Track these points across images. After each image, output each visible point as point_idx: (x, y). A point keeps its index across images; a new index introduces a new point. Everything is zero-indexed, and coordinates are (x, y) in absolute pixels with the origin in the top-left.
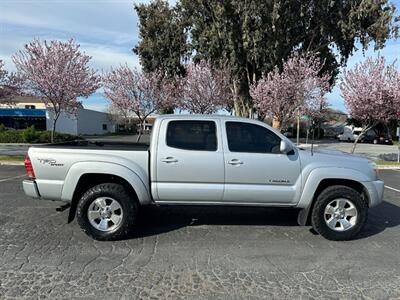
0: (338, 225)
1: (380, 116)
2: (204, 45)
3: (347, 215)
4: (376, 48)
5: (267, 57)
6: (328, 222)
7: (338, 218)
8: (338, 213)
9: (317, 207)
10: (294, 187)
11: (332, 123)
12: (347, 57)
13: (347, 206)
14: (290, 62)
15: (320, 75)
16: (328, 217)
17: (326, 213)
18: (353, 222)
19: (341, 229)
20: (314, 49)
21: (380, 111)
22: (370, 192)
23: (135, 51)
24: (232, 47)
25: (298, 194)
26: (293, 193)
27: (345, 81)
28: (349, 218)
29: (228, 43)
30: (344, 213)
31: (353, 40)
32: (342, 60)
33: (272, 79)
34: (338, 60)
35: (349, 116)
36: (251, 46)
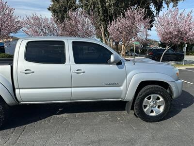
0: (152, 111)
1: (175, 41)
2: (85, 5)
3: (158, 105)
4: (174, 7)
5: (119, 11)
6: (145, 110)
7: (152, 107)
8: (152, 104)
9: (137, 101)
10: (122, 88)
11: (152, 46)
12: (159, 12)
13: (158, 99)
14: (128, 12)
15: (144, 19)
16: (145, 107)
17: (144, 104)
18: (162, 109)
19: (154, 114)
20: (142, 7)
21: (175, 38)
22: (174, 89)
23: (49, 9)
24: (100, 6)
25: (124, 92)
26: (121, 92)
27: (157, 22)
28: (159, 107)
29: (98, 4)
30: (156, 104)
31: (162, 2)
32: (157, 13)
33: (119, 21)
34: (155, 14)
35: (159, 43)
36: (110, 6)
